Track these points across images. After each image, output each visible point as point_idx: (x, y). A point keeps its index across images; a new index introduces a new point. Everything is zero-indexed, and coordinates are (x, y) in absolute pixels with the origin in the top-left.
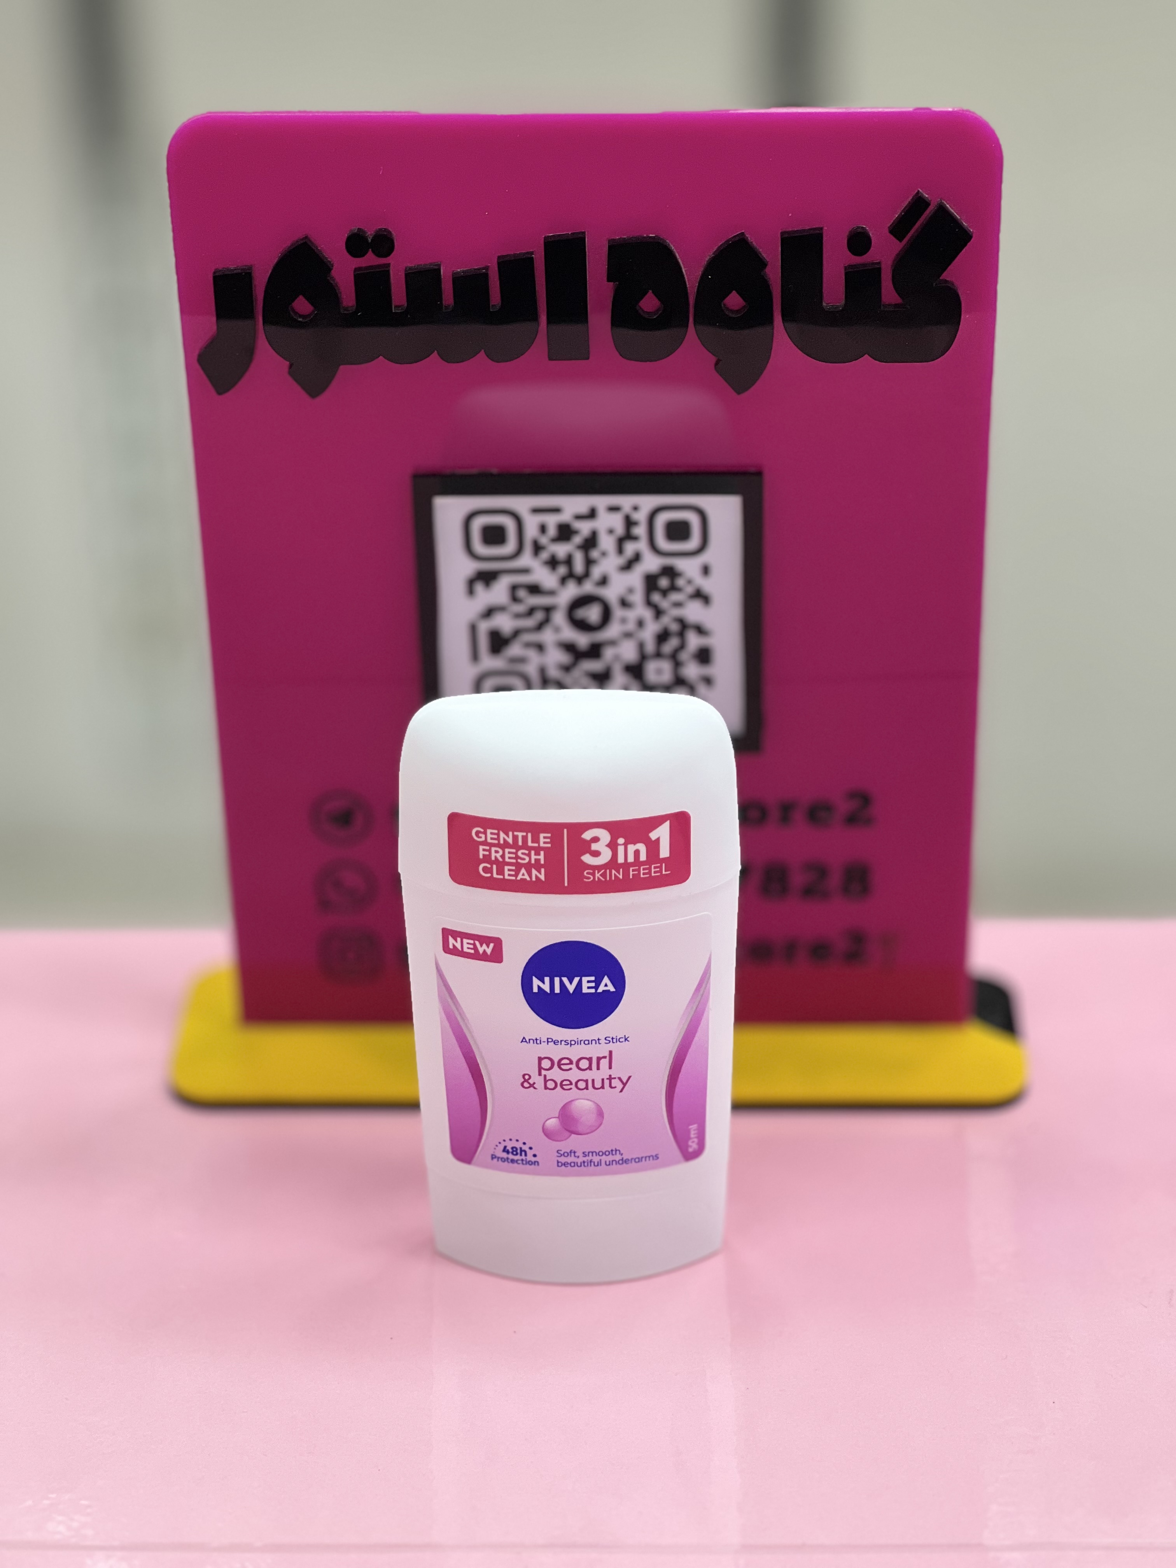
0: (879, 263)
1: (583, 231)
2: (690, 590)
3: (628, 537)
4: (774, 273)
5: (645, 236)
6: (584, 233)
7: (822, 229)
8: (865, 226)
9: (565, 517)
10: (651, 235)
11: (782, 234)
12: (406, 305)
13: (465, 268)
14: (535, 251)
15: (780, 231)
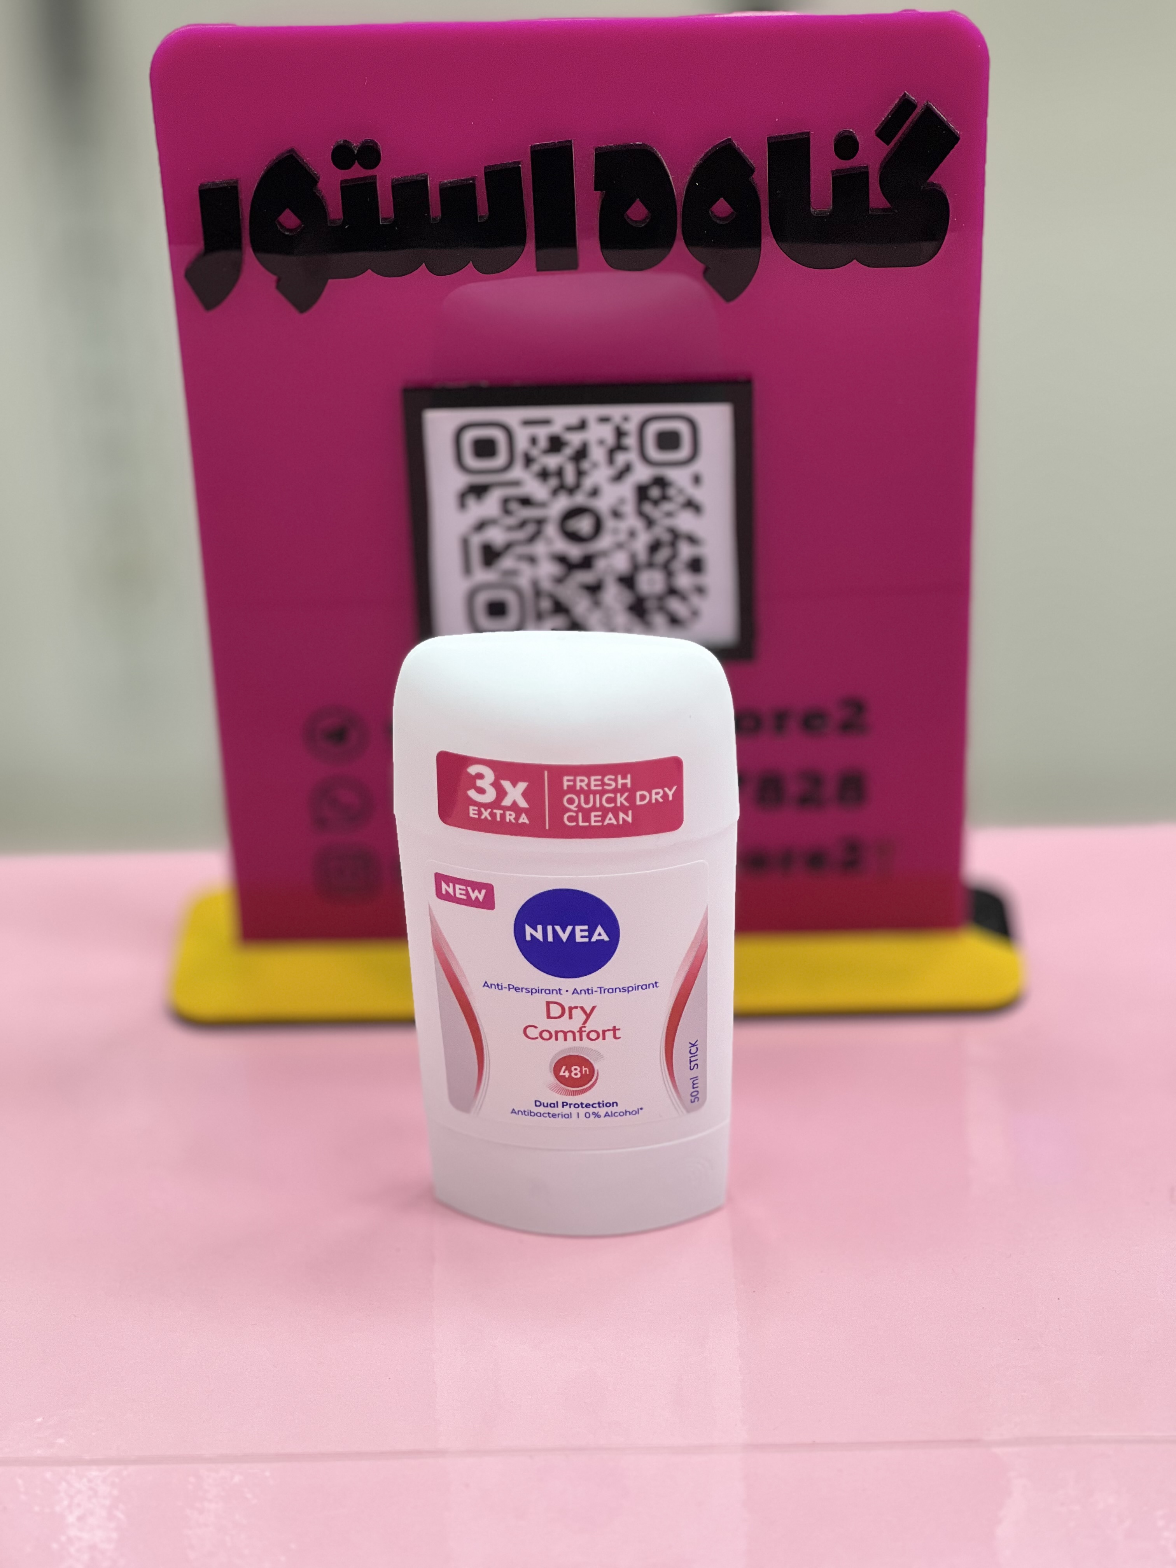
0: (867, 167)
1: (570, 139)
2: (681, 499)
3: (619, 447)
4: (761, 179)
5: (631, 143)
6: (571, 141)
7: (808, 133)
8: (851, 130)
9: (556, 429)
10: (637, 143)
11: (769, 139)
12: (393, 217)
13: (452, 179)
14: (522, 161)
15: (767, 136)
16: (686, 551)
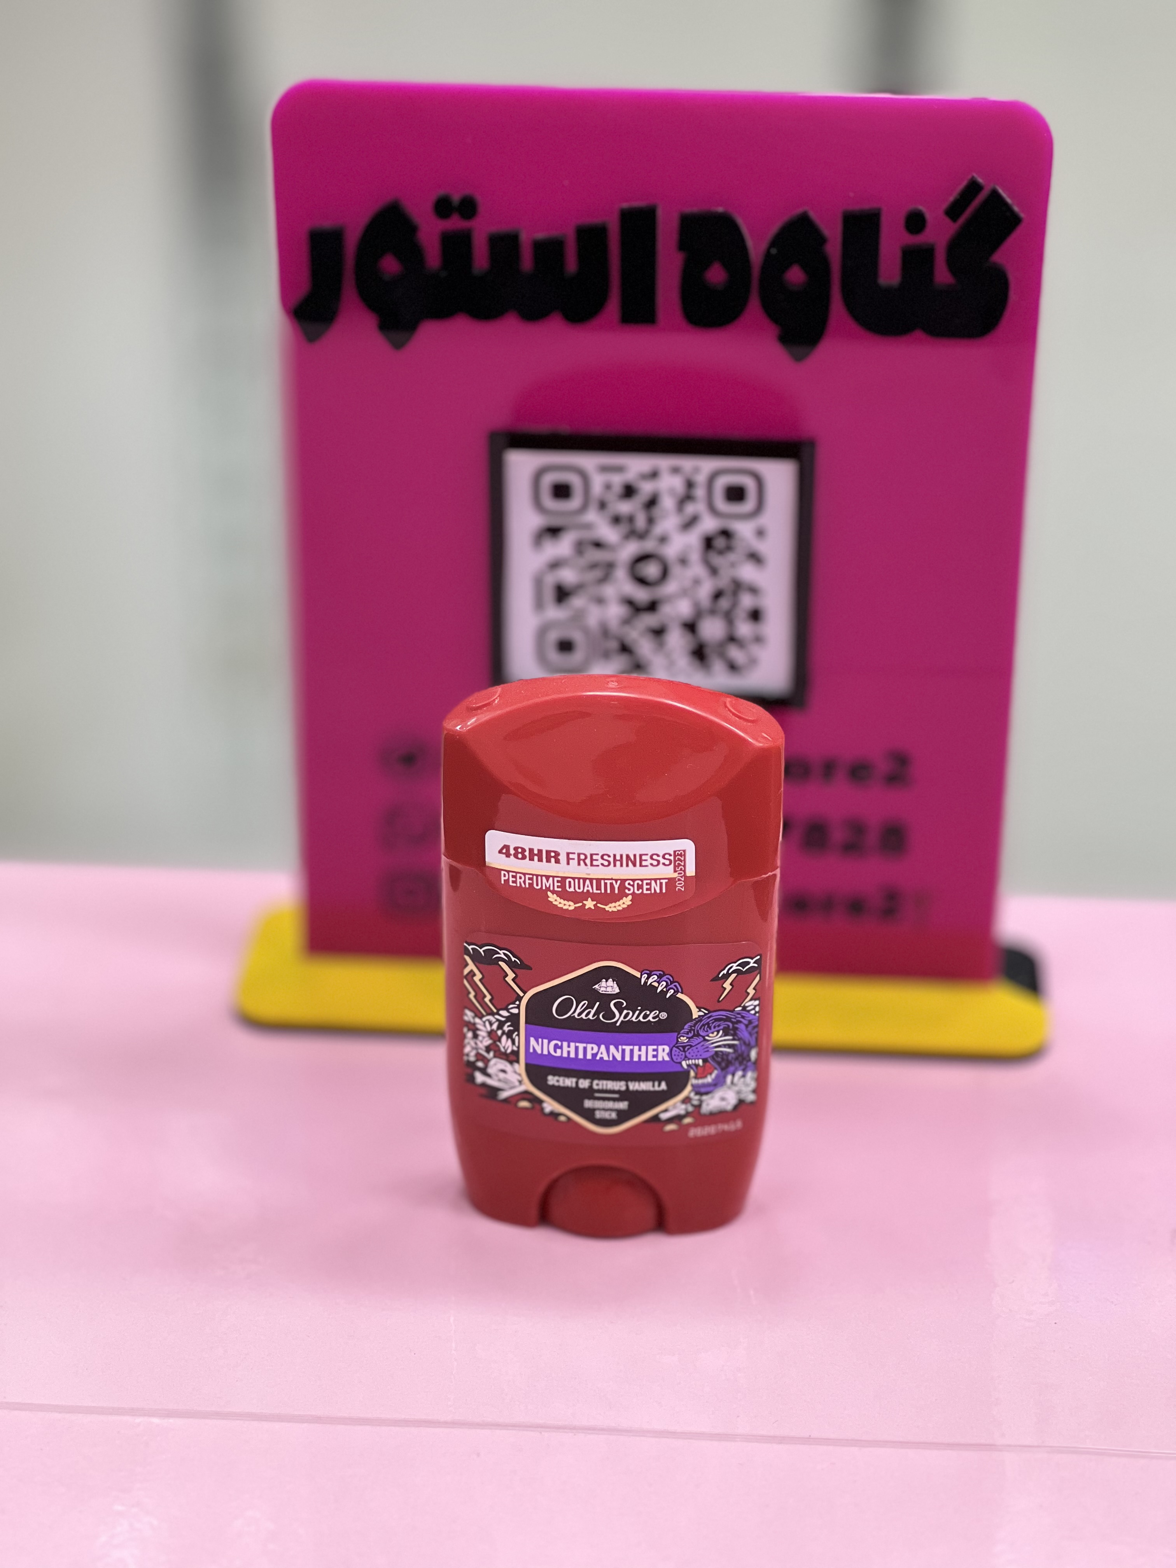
0: (934, 244)
1: (655, 204)
2: (744, 551)
3: (688, 497)
4: (834, 250)
5: (713, 211)
6: (655, 206)
7: (880, 209)
9: (630, 477)
10: (718, 210)
11: (844, 212)
12: (487, 268)
13: (544, 235)
14: (611, 222)
15: (842, 211)
16: (747, 601)
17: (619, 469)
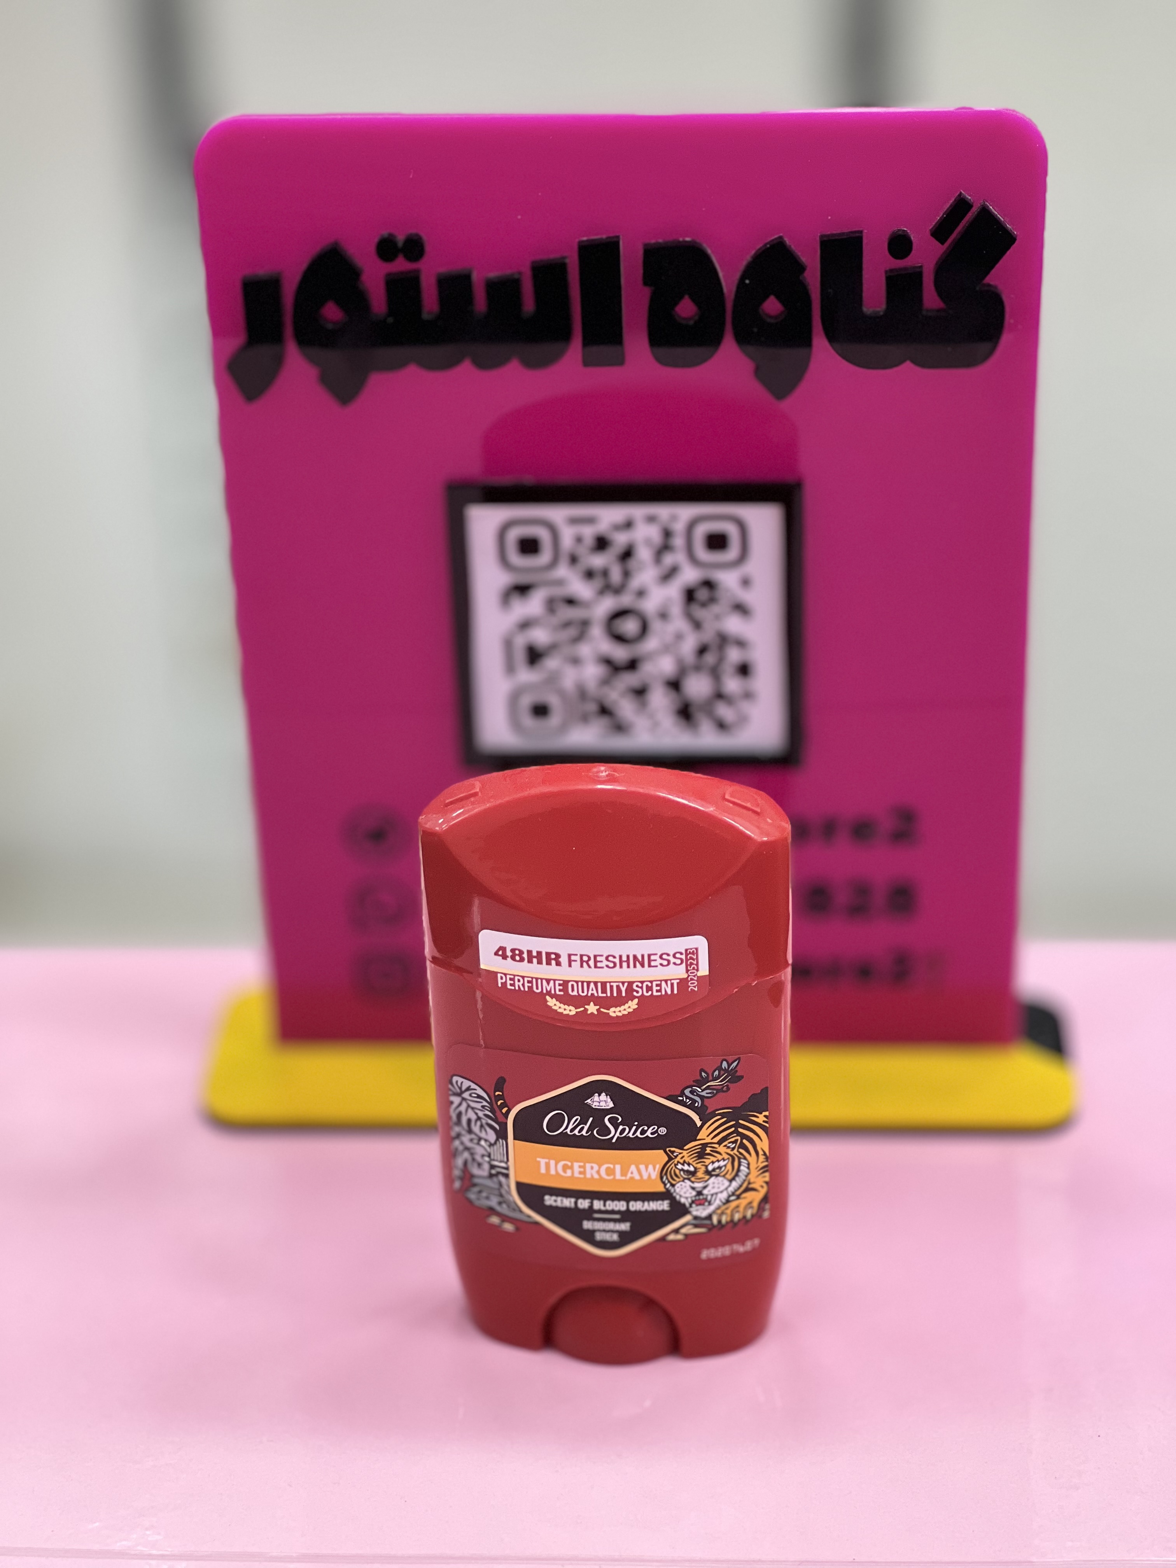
0: (921, 267)
2: (729, 602)
3: (666, 547)
4: (813, 277)
5: (681, 240)
6: (618, 237)
7: (861, 232)
9: (602, 528)
10: (687, 240)
11: (822, 236)
12: (437, 312)
13: (498, 273)
15: (819, 235)
16: (734, 655)
17: (590, 521)
